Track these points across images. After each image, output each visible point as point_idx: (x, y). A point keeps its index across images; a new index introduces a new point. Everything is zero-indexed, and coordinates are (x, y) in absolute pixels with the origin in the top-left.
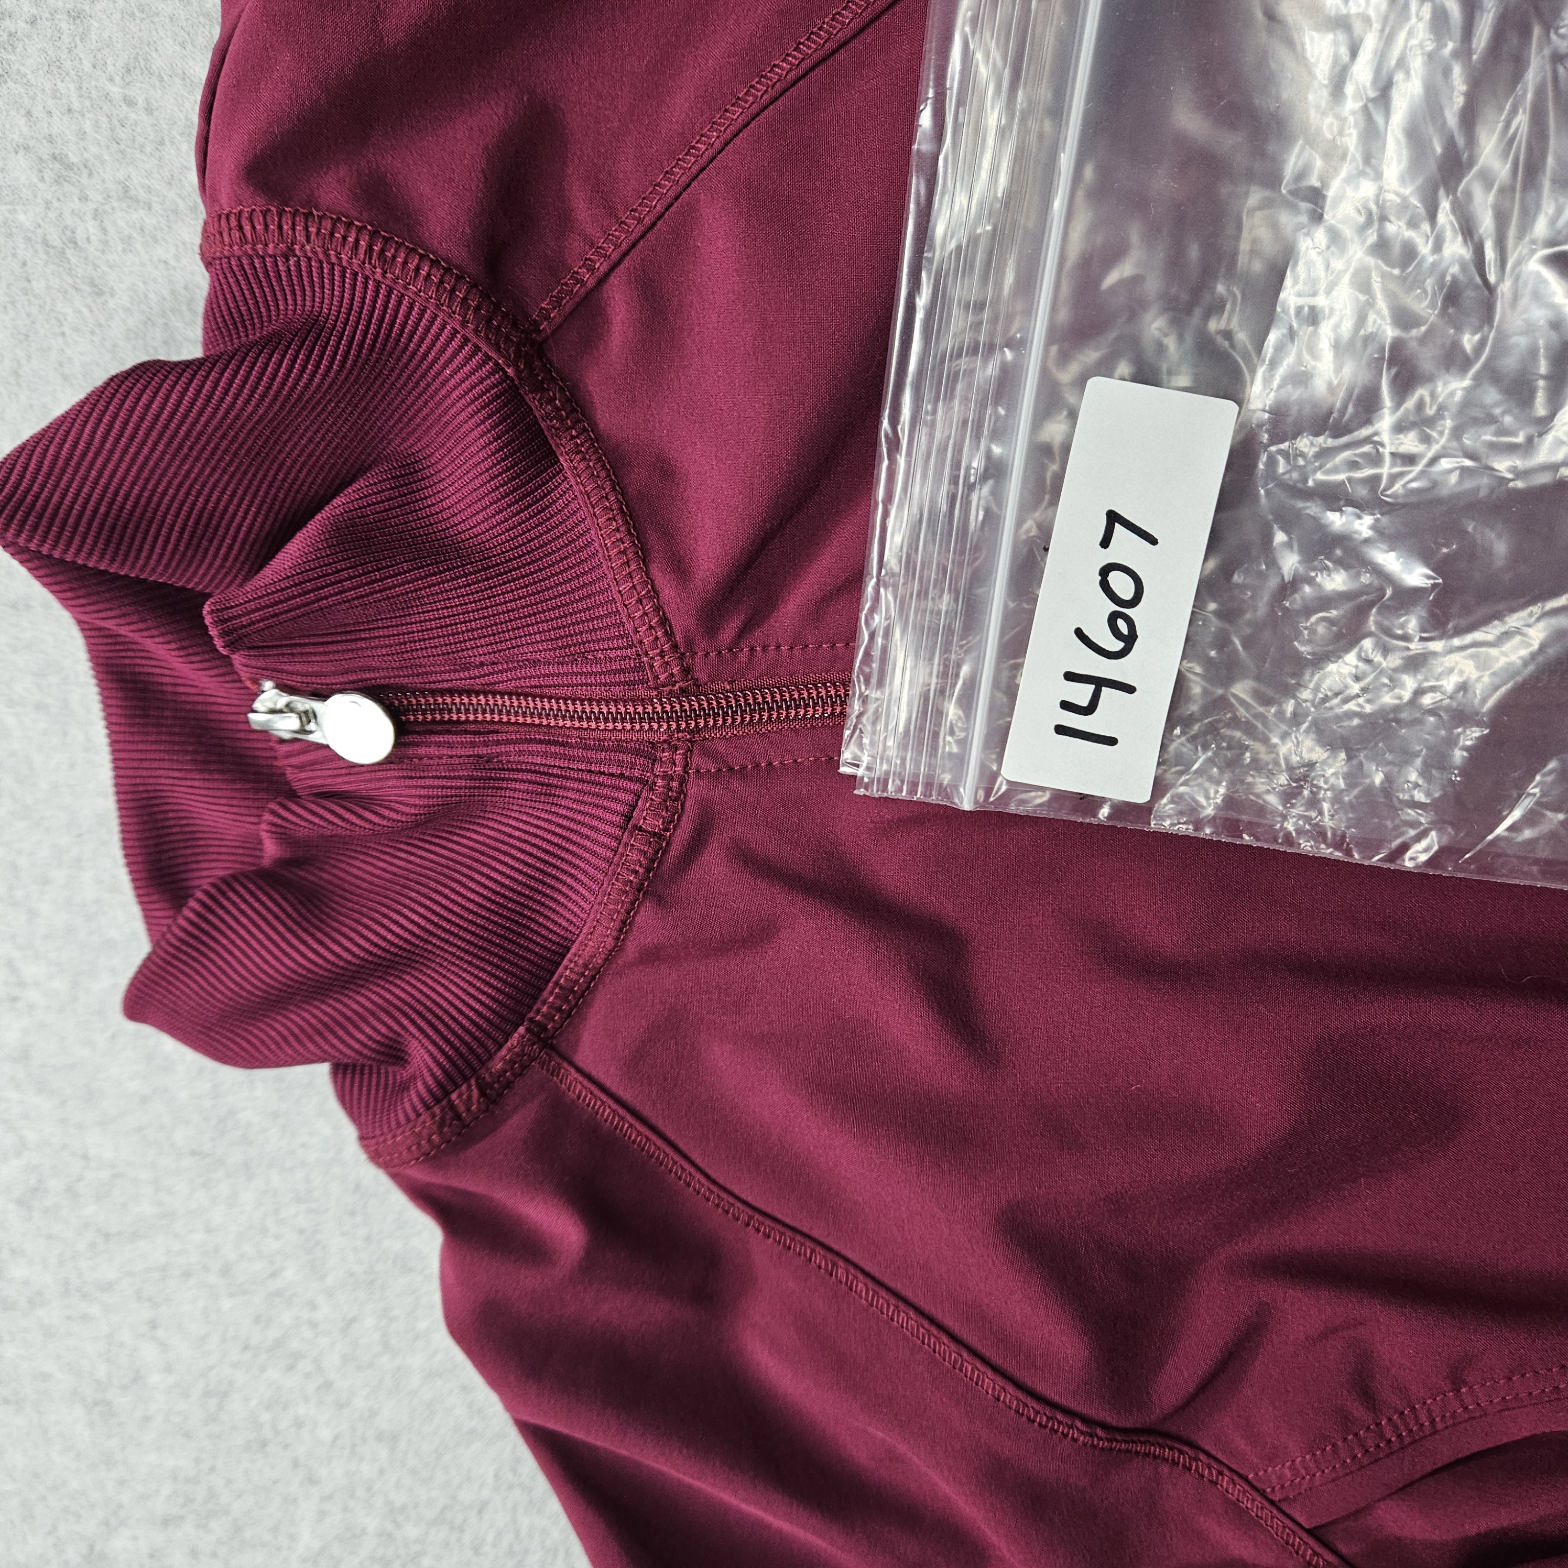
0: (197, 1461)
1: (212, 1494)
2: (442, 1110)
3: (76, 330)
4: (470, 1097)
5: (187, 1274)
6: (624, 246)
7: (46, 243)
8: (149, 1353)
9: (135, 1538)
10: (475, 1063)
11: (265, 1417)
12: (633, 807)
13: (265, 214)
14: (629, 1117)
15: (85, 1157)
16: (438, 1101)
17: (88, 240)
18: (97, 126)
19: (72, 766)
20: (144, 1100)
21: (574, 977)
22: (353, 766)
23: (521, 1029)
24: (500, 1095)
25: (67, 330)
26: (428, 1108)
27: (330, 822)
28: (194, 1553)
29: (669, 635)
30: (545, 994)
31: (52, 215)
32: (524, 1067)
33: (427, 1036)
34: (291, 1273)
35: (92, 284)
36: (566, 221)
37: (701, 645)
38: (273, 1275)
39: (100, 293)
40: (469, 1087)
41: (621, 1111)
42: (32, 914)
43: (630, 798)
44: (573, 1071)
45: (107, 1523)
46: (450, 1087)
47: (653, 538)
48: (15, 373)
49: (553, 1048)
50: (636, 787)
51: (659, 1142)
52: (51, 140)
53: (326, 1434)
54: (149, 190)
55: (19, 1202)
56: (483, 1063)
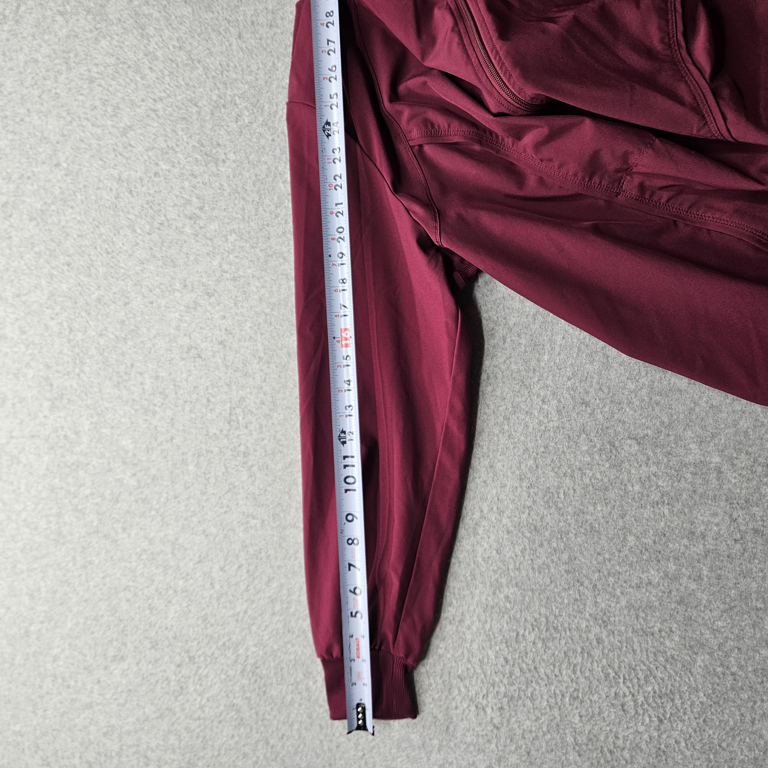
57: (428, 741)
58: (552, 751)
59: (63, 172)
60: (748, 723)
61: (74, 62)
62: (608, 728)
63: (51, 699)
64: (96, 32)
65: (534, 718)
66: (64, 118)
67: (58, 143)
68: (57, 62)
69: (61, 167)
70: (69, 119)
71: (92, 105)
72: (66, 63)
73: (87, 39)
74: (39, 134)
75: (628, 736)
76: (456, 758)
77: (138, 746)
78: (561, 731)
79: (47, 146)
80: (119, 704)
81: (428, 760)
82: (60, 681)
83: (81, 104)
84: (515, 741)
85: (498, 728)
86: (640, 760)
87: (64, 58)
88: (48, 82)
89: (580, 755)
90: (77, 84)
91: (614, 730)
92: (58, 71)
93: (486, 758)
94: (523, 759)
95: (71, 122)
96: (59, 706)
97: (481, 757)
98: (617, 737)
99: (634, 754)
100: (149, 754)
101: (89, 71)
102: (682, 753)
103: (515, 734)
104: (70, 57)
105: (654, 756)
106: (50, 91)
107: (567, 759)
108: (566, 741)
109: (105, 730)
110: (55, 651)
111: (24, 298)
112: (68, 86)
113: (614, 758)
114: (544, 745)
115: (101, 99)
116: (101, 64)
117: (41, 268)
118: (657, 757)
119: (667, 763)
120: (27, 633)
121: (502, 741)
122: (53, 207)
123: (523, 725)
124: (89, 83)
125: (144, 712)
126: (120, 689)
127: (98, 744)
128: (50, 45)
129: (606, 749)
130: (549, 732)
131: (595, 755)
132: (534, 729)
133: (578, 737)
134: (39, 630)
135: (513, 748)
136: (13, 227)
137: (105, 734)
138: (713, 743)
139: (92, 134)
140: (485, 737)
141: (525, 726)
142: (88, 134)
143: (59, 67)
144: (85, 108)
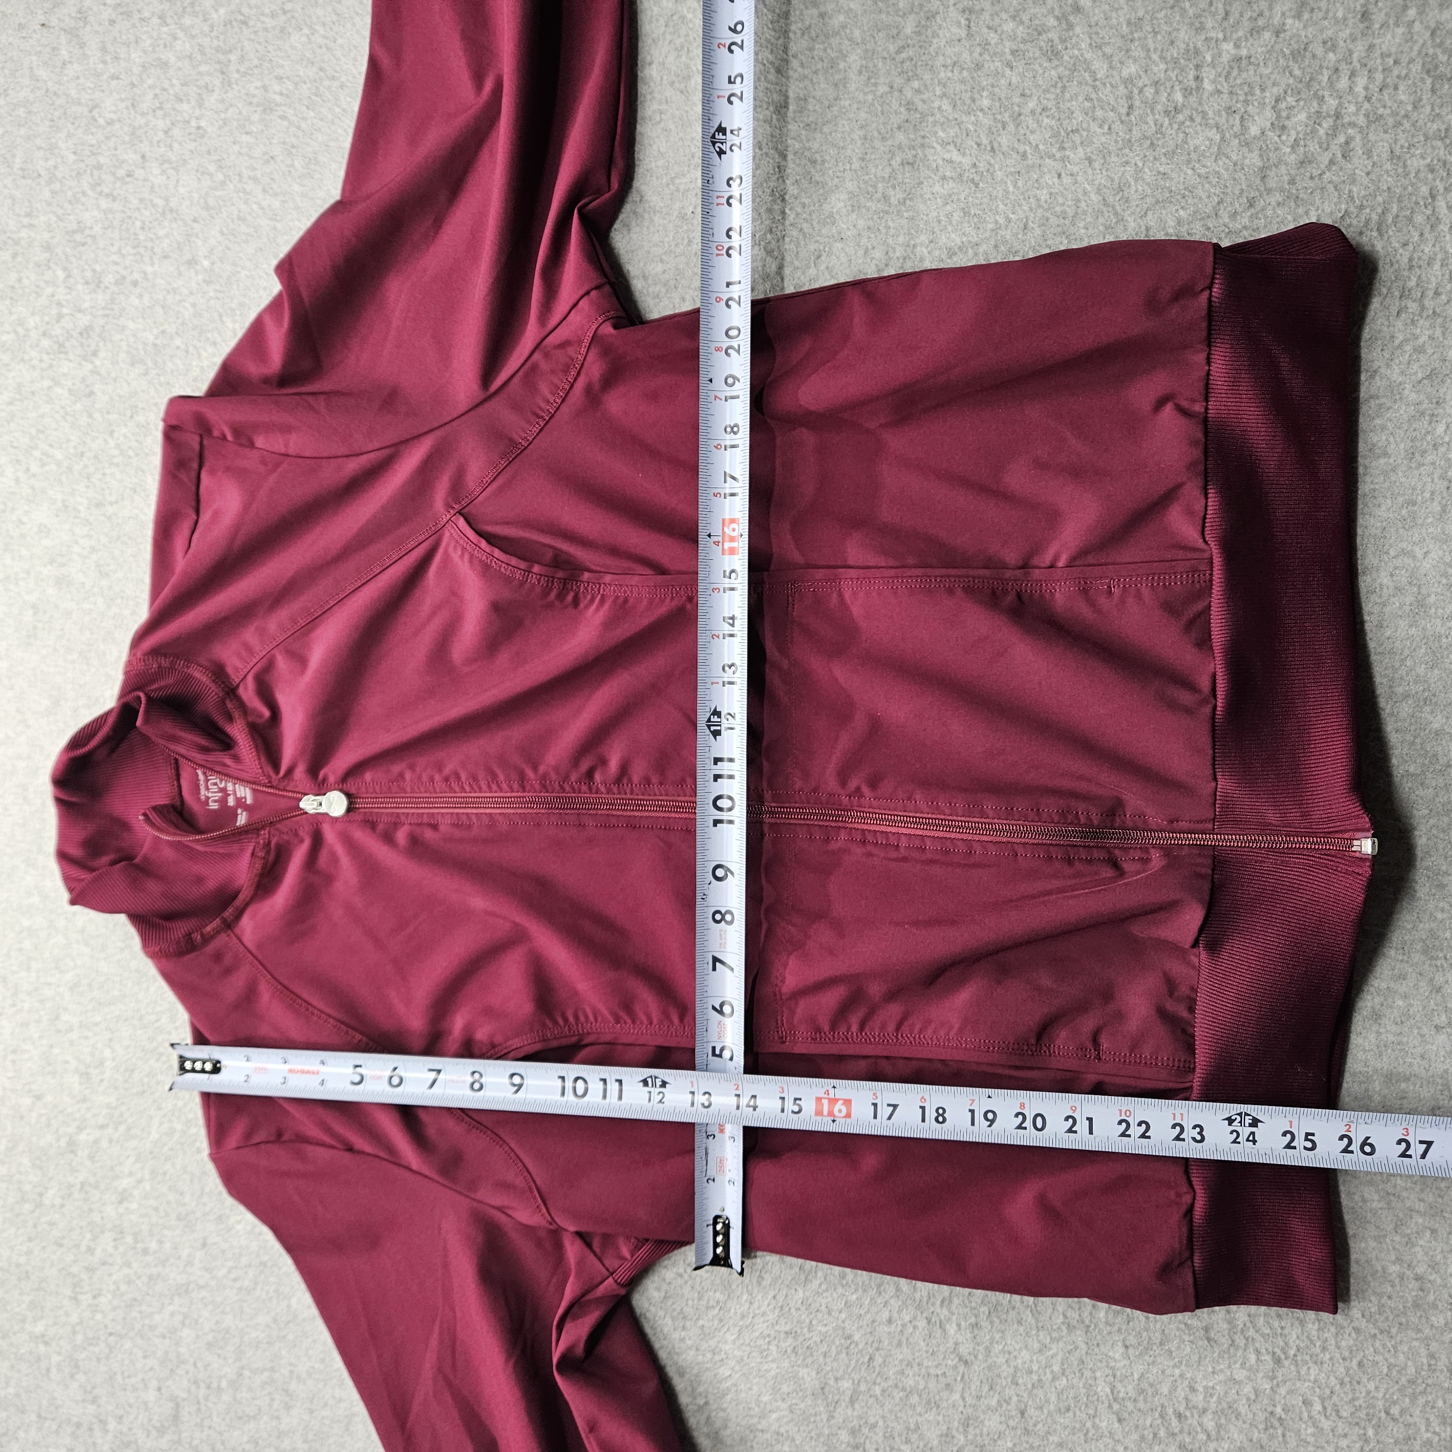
0: (118, 1099)
1: (121, 1115)
5: (126, 1020)
8: (107, 1053)
9: (88, 1135)
11: (146, 1080)
15: (97, 971)
20: (122, 950)
28: (110, 1141)
34: (164, 1020)
38: (157, 1021)
45: (79, 1127)
55: (70, 989)
57: (832, 1382)
58: (1068, 1410)
59: (200, 277)
60: (1442, 1371)
61: (238, 71)
62: (1177, 1372)
63: (110, 1275)
64: (283, 18)
65: (1036, 1346)
66: (211, 175)
67: (195, 220)
68: (203, 68)
69: (198, 268)
70: (220, 177)
71: (265, 153)
72: (223, 73)
73: (266, 30)
74: (160, 202)
75: (1213, 1388)
76: (883, 1417)
77: (272, 1369)
78: (1087, 1373)
79: (175, 226)
80: (240, 1289)
81: (831, 1417)
82: (129, 1239)
83: (245, 150)
84: (998, 1388)
85: (966, 1363)
86: (1236, 1434)
87: (219, 62)
88: (185, 106)
89: (1120, 1421)
90: (240, 113)
91: (1188, 1375)
92: (206, 86)
93: (940, 1418)
94: (1012, 1423)
95: (223, 183)
96: (123, 1287)
97: (931, 1416)
98: (1193, 1389)
99: (1223, 1421)
100: (293, 1386)
101: (265, 88)
102: (1315, 1425)
103: (999, 1376)
104: (230, 61)
105: (1261, 1427)
106: (188, 122)
107: (1094, 1426)
108: (1096, 1393)
109: (210, 1337)
110: (125, 1183)
111: (110, 510)
112: (223, 116)
113: (1186, 1428)
114: (1053, 1398)
115: (284, 143)
116: (288, 78)
117: (147, 455)
118: (1266, 1429)
119: (1285, 1442)
120: (72, 1146)
121: (973, 1387)
122: (178, 342)
123: (1015, 1357)
124: (264, 111)
125: (289, 1306)
126: (244, 1261)
127: (195, 1365)
128: (193, 37)
129: (1170, 1411)
130: (1063, 1374)
131: (1148, 1423)
132: (1035, 1367)
133: (1119, 1386)
134: (96, 1142)
135: (994, 1403)
136: (98, 374)
137: (209, 1345)
138: (1374, 1407)
139: (263, 209)
140: (942, 1380)
141: (1020, 1361)
142: (255, 207)
143: (207, 79)
144: (251, 158)
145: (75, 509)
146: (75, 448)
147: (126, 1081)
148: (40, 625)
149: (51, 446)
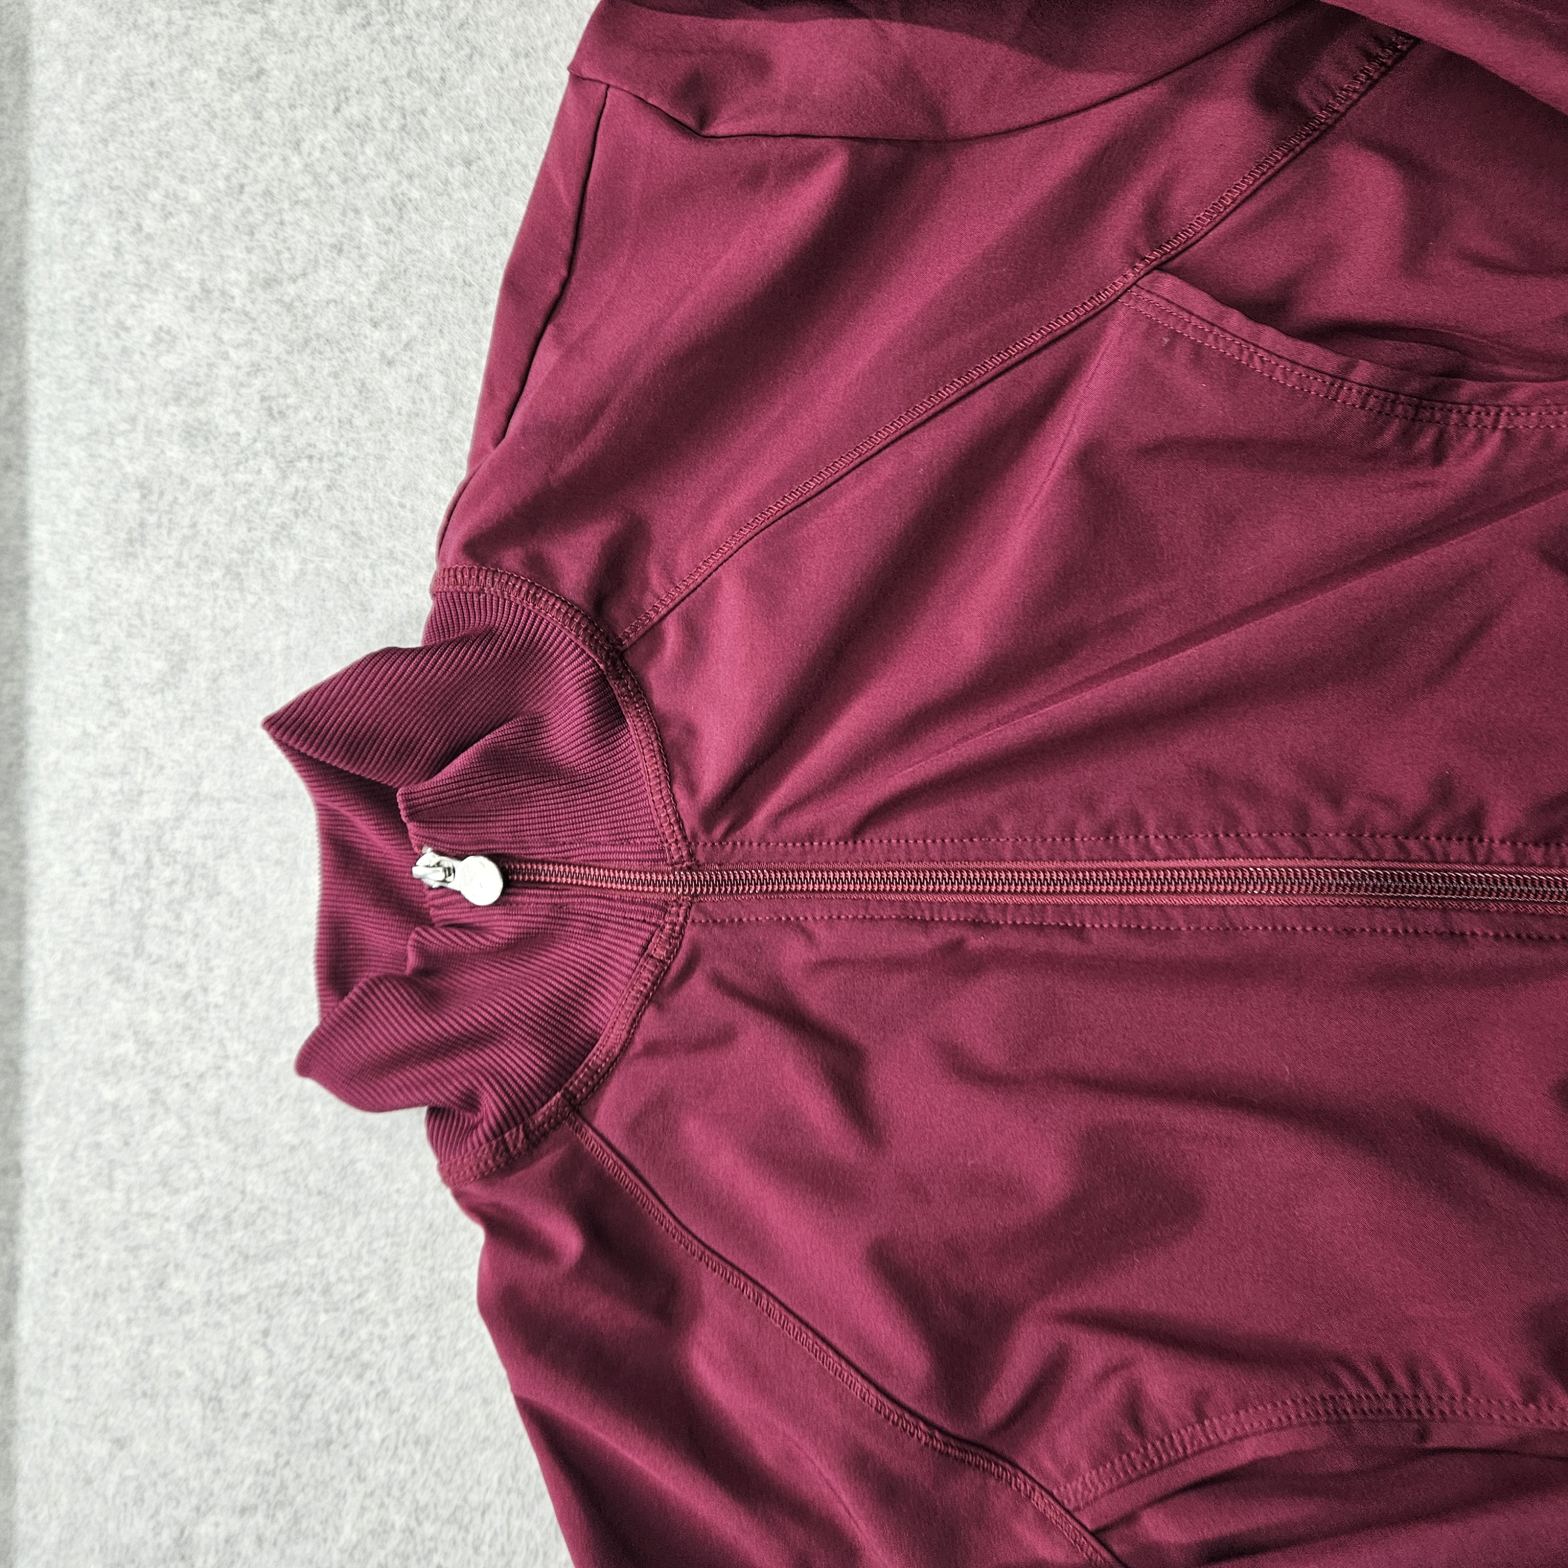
0: (277, 1455)
1: (283, 1487)
2: (498, 1144)
3: (347, 630)
4: (517, 1137)
5: (298, 1292)
6: (677, 600)
7: (339, 580)
8: (259, 1356)
9: (217, 1525)
10: (525, 1114)
11: (334, 1418)
12: (649, 941)
13: (470, 569)
14: (625, 1167)
15: (243, 1192)
16: (495, 1136)
17: (364, 580)
18: (381, 518)
19: (291, 903)
20: (293, 1149)
21: (599, 1062)
22: (474, 907)
23: (558, 1095)
24: (539, 1141)
25: (341, 630)
26: (488, 1140)
27: (453, 941)
28: (260, 1540)
29: (682, 830)
30: (578, 1072)
31: (345, 565)
32: (558, 1123)
33: (494, 1090)
34: (373, 1295)
35: (362, 604)
36: (645, 585)
37: (702, 838)
38: (359, 1296)
39: (365, 610)
40: (518, 1130)
41: (620, 1162)
42: (244, 1005)
43: (647, 935)
44: (590, 1131)
45: (198, 1509)
46: (505, 1128)
47: (677, 769)
48: (306, 654)
49: (579, 1112)
50: (652, 928)
51: (644, 1189)
52: (352, 523)
53: (377, 1436)
54: (405, 554)
55: (189, 1226)
56: (529, 1115)
145: (223, 293)
146: (227, 178)
147: (295, 1418)
148: (152, 519)
149: (182, 179)
